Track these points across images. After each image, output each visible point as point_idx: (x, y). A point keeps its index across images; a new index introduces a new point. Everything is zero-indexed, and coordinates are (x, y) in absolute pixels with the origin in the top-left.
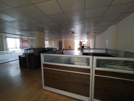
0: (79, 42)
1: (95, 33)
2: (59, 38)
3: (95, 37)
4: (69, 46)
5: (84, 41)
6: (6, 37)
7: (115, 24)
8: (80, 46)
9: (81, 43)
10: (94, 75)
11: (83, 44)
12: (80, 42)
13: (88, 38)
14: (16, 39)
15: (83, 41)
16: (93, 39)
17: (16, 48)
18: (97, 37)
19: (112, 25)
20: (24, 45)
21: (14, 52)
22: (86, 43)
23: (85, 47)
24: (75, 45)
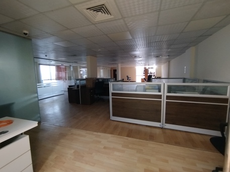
0: (143, 70)
1: (168, 56)
2: (113, 64)
3: (169, 62)
4: (127, 76)
5: (152, 68)
6: (40, 64)
7: (195, 46)
8: (145, 76)
9: (146, 71)
10: (165, 100)
11: (149, 72)
12: (145, 68)
13: (158, 63)
14: (51, 66)
15: (149, 68)
16: (166, 64)
17: (51, 80)
18: (173, 62)
19: (190, 47)
20: (60, 76)
21: (48, 85)
22: (155, 72)
23: (153, 77)
24: (137, 75)
